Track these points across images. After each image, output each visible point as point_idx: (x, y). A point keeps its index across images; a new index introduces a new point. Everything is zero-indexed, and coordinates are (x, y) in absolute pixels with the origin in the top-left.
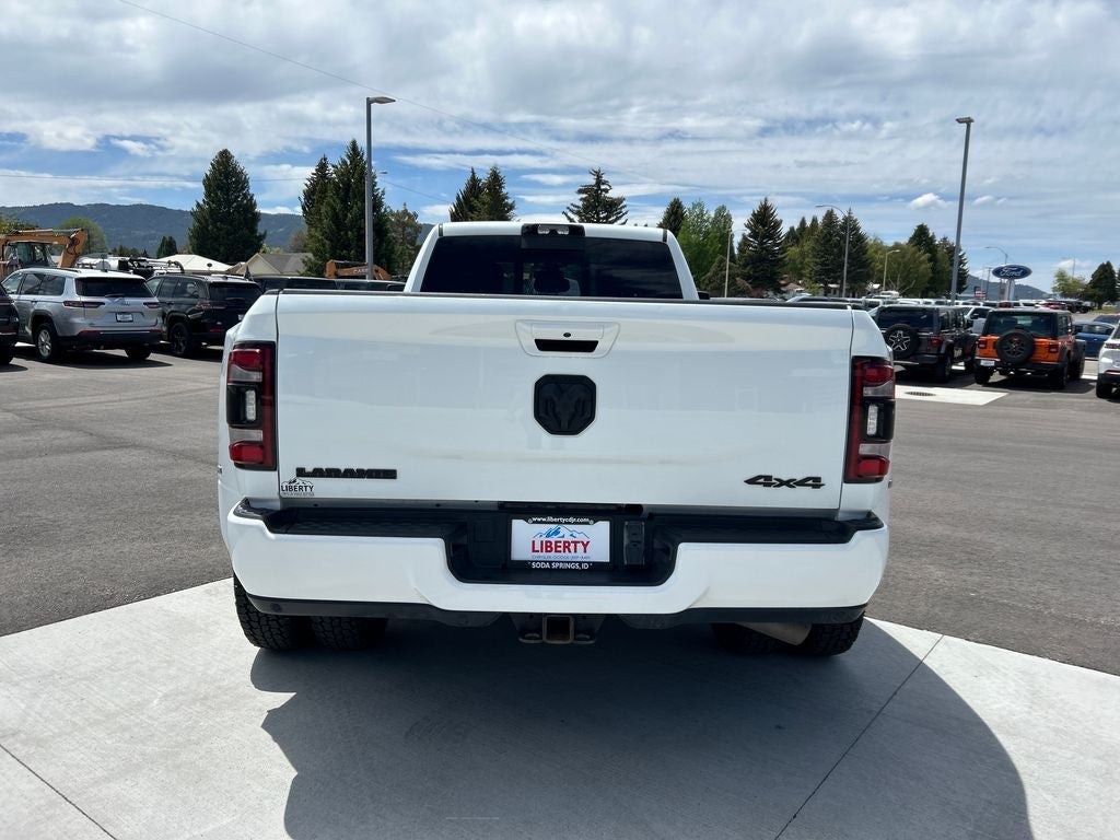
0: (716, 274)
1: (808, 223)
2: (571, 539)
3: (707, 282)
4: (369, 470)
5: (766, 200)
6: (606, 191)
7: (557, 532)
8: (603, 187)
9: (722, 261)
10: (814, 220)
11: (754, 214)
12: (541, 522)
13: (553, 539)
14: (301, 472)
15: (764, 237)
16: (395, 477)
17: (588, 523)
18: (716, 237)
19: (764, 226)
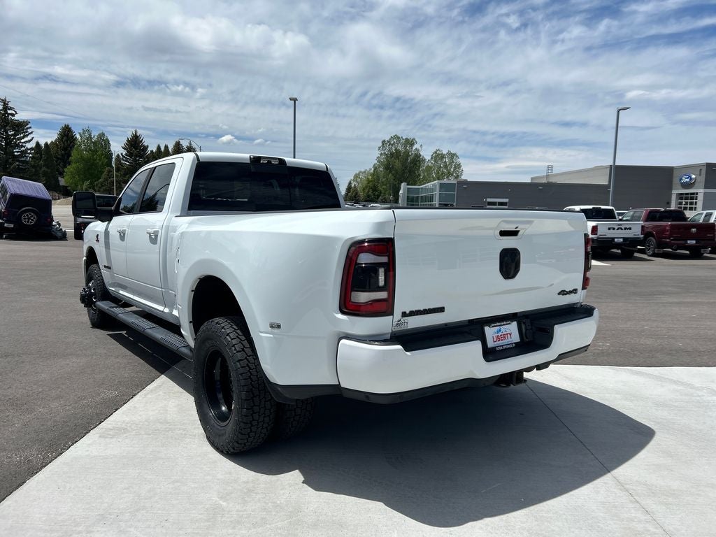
0: (106, 180)
1: (163, 149)
2: (505, 333)
3: (99, 185)
4: (434, 309)
5: (136, 132)
6: (13, 115)
7: (500, 331)
8: (9, 112)
9: (110, 171)
10: (166, 147)
11: (128, 140)
12: (495, 326)
13: (500, 334)
14: (404, 315)
15: (136, 156)
16: (444, 311)
17: (509, 324)
18: (102, 154)
19: (136, 149)
